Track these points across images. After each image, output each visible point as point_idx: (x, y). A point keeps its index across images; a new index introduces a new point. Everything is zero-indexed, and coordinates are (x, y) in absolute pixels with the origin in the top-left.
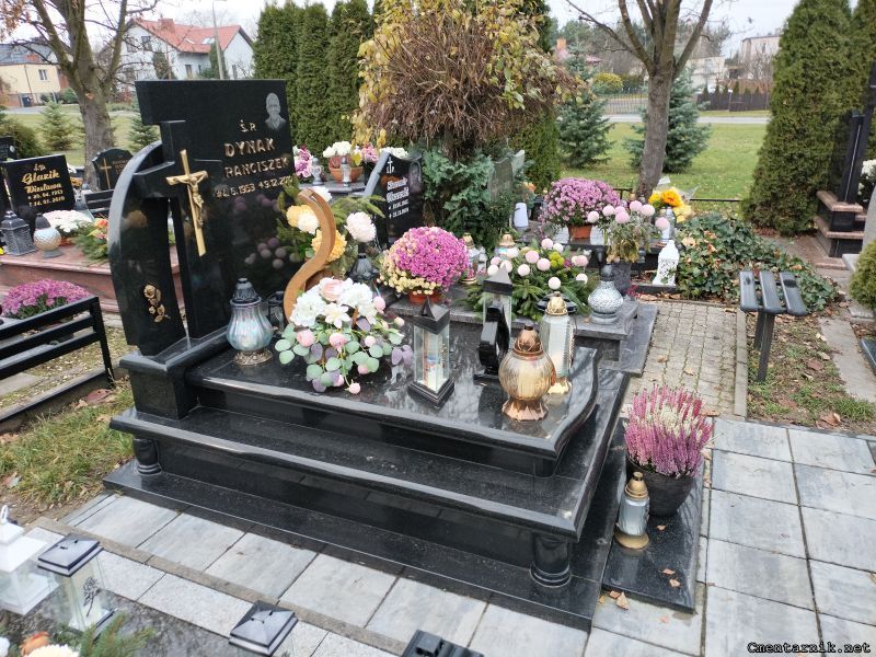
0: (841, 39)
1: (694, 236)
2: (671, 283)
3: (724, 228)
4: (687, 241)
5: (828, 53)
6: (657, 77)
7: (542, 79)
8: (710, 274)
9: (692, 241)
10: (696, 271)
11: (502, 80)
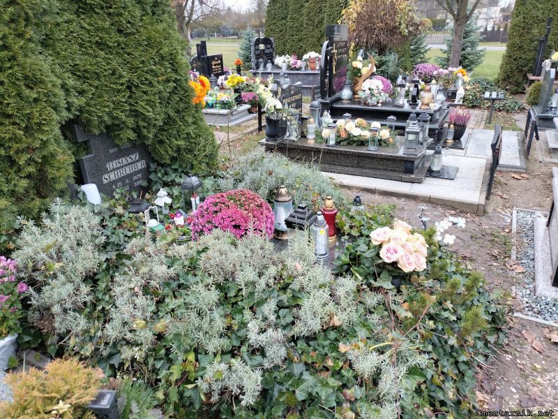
0: (540, 6)
1: (471, 86)
2: (461, 103)
4: (467, 88)
5: (534, 12)
6: (458, 22)
7: (414, 24)
8: (476, 99)
9: (469, 87)
10: (471, 97)
11: (400, 24)
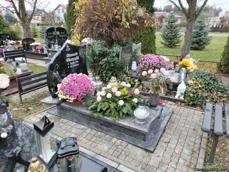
2: (182, 98)
3: (205, 77)
6: (189, 19)
7: (138, 17)
9: (192, 82)
10: (192, 95)
